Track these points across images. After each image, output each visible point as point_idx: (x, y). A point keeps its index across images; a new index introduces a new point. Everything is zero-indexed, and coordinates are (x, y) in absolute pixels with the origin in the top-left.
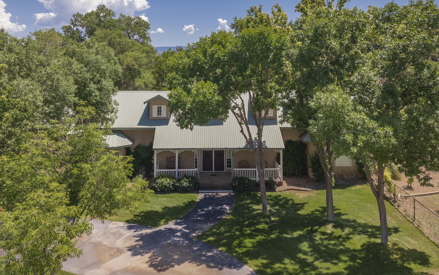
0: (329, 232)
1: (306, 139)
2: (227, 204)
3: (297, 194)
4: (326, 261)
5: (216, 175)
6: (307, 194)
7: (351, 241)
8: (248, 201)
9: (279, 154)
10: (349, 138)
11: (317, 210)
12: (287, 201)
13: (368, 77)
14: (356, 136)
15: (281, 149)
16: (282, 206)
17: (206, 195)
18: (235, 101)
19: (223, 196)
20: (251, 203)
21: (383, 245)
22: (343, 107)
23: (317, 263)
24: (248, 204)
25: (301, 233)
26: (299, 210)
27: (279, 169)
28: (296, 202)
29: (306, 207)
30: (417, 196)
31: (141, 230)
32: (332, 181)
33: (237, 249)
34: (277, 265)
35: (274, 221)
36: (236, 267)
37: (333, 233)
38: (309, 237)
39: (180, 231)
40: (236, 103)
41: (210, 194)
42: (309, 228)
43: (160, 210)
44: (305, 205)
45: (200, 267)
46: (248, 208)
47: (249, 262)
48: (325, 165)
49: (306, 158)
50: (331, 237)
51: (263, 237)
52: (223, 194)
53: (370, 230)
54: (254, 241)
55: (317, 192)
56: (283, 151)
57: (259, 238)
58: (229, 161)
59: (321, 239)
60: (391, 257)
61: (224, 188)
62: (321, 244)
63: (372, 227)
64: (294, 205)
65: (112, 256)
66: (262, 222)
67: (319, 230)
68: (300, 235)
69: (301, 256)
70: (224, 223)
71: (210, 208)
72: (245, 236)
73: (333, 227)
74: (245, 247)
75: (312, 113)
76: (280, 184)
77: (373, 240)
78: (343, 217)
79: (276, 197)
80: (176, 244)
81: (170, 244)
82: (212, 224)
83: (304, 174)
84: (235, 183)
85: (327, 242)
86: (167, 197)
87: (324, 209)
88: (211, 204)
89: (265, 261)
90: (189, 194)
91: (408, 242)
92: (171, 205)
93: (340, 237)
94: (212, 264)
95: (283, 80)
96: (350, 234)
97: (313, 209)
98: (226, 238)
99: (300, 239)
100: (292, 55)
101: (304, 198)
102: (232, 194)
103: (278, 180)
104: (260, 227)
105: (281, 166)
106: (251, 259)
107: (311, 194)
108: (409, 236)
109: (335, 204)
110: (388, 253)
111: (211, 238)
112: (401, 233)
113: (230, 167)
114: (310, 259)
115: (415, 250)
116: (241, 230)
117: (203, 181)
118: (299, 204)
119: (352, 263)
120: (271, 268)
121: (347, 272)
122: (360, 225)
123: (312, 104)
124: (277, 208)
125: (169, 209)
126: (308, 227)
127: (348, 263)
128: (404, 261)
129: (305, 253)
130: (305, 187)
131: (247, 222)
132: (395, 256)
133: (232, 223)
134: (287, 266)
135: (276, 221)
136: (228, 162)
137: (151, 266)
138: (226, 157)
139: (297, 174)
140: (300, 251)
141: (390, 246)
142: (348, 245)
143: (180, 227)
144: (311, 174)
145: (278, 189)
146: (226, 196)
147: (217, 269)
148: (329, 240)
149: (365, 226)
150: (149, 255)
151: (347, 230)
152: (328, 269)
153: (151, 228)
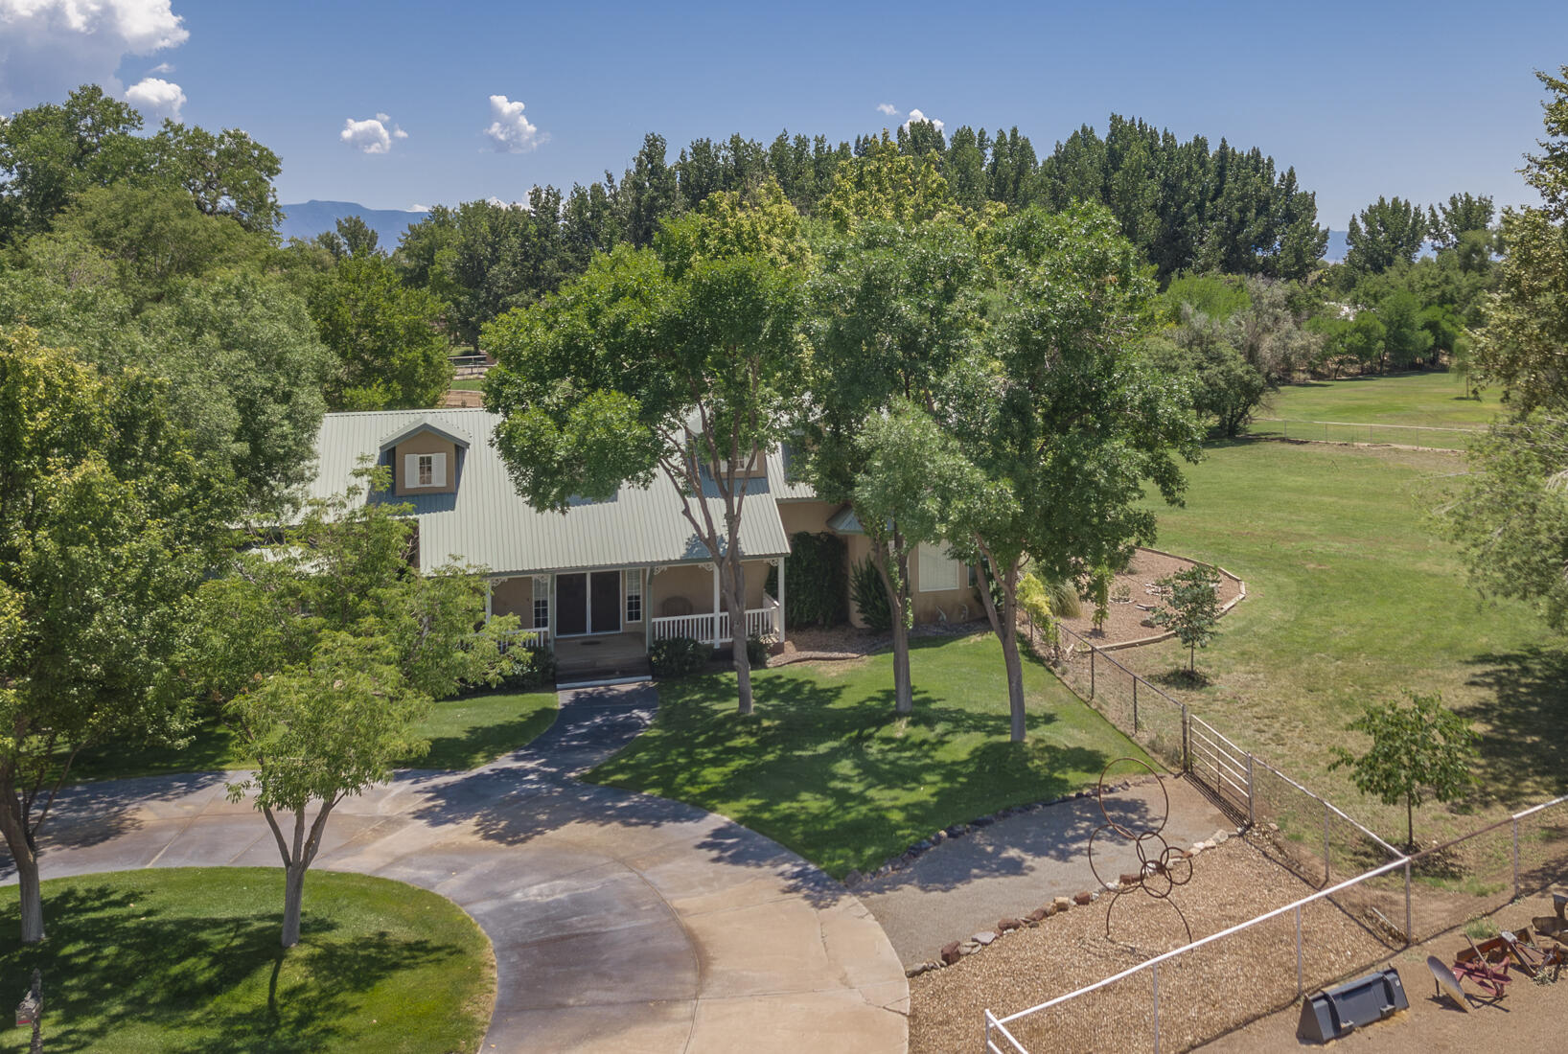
0: (900, 735)
1: (847, 526)
2: (641, 708)
3: (822, 669)
4: (891, 787)
5: (597, 643)
6: (848, 666)
7: (947, 747)
8: (697, 697)
9: (774, 571)
10: (932, 506)
11: (872, 699)
12: (798, 687)
13: (974, 378)
14: (946, 501)
15: (781, 555)
16: (787, 698)
17: (578, 694)
18: (674, 437)
19: (627, 692)
20: (705, 699)
21: (1016, 744)
22: (921, 444)
23: (871, 793)
24: (697, 702)
25: (835, 744)
26: (829, 701)
27: (775, 611)
28: (820, 686)
29: (845, 693)
30: (1111, 649)
31: (430, 779)
32: (907, 616)
33: (687, 789)
34: (784, 806)
35: (768, 729)
36: (689, 818)
37: (907, 738)
38: (855, 750)
39: (533, 771)
40: (675, 442)
41: (590, 690)
42: (855, 733)
43: (463, 736)
44: (844, 691)
45: (608, 827)
46: (700, 710)
47: (719, 806)
48: (892, 580)
49: (846, 576)
50: (903, 744)
51: (745, 762)
52: (625, 687)
53: (992, 723)
54: (726, 770)
55: (873, 658)
56: (786, 560)
57: (738, 763)
58: (634, 604)
59: (881, 751)
60: (1029, 765)
61: (626, 672)
62: (882, 761)
63: (999, 718)
64: (815, 693)
65: (379, 832)
66: (739, 734)
67: (877, 735)
68: (833, 749)
69: (837, 784)
70: (645, 744)
71: (598, 720)
72: (703, 764)
73: (910, 723)
74: (708, 783)
75: (861, 459)
76: (778, 649)
77: (995, 738)
78: (933, 706)
79: (769, 681)
80: (532, 798)
81: (517, 798)
82: (614, 751)
83: (841, 619)
84: (659, 656)
85: (896, 754)
86: (469, 707)
87: (890, 695)
88: (600, 712)
89: (757, 802)
90: (529, 695)
91: (1071, 738)
92: (487, 723)
93: (924, 742)
94: (634, 820)
95: (792, 383)
96: (946, 734)
97: (862, 698)
98: (659, 771)
99: (834, 755)
100: (818, 333)
101: (839, 676)
102: (652, 685)
103: (771, 640)
104: (737, 742)
105: (778, 605)
106: (723, 802)
107: (858, 665)
108: (1073, 727)
109: (915, 681)
110: (1027, 758)
111: (620, 777)
112: (1058, 723)
113: (638, 618)
114: (856, 788)
115: (1081, 749)
116: (688, 754)
117: (565, 660)
118: (829, 690)
119: (947, 785)
120: (770, 811)
121: (935, 799)
122: (970, 716)
123: (861, 440)
124: (774, 702)
125: (487, 730)
126: (851, 731)
127: (940, 785)
128: (1054, 770)
129: (846, 779)
130: (841, 651)
131: (702, 738)
132: (1037, 762)
133: (666, 744)
134: (805, 804)
135: (776, 728)
136: (630, 606)
137: (487, 837)
138: (626, 590)
139: (820, 622)
140: (834, 777)
141: (1030, 745)
142: (942, 755)
143: (530, 765)
144: (857, 618)
145: (771, 661)
146: (633, 690)
147: (649, 827)
148: (900, 751)
149: (984, 717)
150: (474, 820)
151: (940, 728)
152: (896, 799)
153: (453, 772)
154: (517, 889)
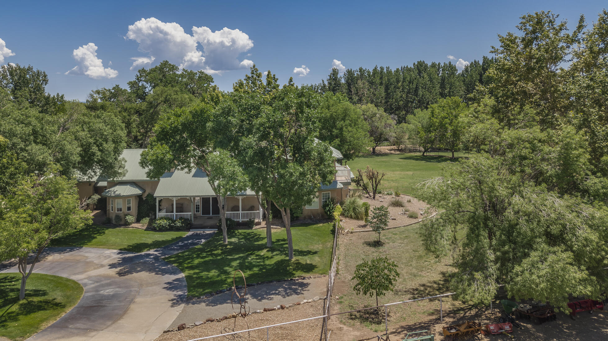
5: (212, 218)
6: (275, 230)
7: (272, 259)
12: (255, 236)
17: (193, 233)
23: (232, 272)
26: (258, 241)
30: (364, 231)
31: (127, 254)
34: (203, 273)
35: (228, 248)
36: (175, 274)
37: (263, 255)
41: (198, 232)
47: (186, 271)
50: (261, 257)
59: (252, 259)
60: (288, 268)
61: (211, 227)
62: (249, 262)
64: (257, 238)
65: (95, 269)
67: (257, 253)
69: (227, 268)
70: (192, 250)
71: (190, 241)
72: (199, 258)
73: (268, 250)
74: (193, 264)
77: (285, 258)
80: (145, 263)
81: (141, 262)
82: (182, 251)
84: (219, 223)
86: (162, 234)
89: (197, 271)
90: (181, 232)
92: (161, 240)
93: (267, 257)
98: (185, 259)
99: (237, 259)
102: (216, 232)
103: (257, 220)
106: (189, 270)
110: (288, 265)
111: (173, 259)
115: (311, 264)
117: (195, 222)
119: (258, 271)
120: (198, 274)
121: (248, 276)
125: (158, 241)
127: (255, 271)
128: (294, 270)
129: (231, 267)
130: (277, 226)
132: (291, 267)
134: (210, 273)
137: (118, 273)
141: (293, 261)
142: (268, 262)
143: (156, 253)
145: (255, 227)
146: (210, 233)
150: (122, 268)
151: (275, 253)
153: (135, 253)
154: (102, 291)
